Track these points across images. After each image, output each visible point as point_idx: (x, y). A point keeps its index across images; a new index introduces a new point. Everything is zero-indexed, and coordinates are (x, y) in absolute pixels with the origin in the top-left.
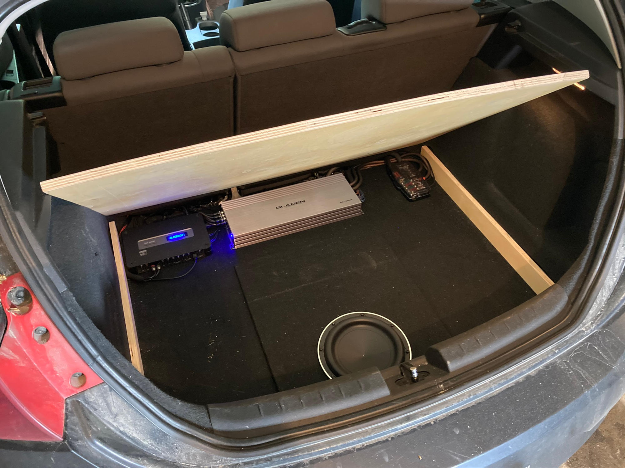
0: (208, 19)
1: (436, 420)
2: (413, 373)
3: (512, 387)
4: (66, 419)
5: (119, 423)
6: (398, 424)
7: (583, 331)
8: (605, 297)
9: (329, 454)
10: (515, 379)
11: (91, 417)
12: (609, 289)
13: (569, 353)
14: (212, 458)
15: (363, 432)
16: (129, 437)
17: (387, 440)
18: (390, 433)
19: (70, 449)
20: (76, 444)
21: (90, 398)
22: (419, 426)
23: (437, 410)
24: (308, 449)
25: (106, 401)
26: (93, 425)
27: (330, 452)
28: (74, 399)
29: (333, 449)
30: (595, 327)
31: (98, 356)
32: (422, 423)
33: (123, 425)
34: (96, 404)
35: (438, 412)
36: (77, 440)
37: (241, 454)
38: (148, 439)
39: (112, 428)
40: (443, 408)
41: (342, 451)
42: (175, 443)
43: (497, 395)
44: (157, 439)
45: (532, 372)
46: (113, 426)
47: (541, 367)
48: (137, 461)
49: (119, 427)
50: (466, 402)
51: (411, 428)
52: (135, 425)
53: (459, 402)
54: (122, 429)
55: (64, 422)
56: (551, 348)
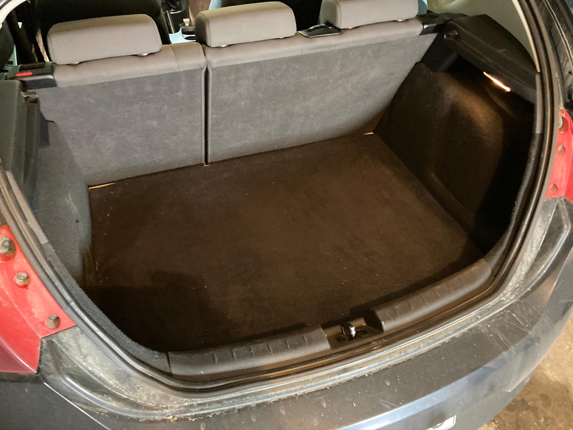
0: (190, 25)
1: (370, 372)
2: (352, 331)
3: (438, 347)
4: (41, 356)
5: (88, 363)
6: (336, 375)
7: (504, 301)
8: (523, 271)
9: (274, 399)
10: (442, 339)
11: (63, 356)
12: (528, 265)
13: (490, 319)
14: (170, 399)
15: (305, 381)
16: (96, 376)
17: (326, 389)
18: (329, 382)
19: (43, 381)
20: (48, 377)
21: (63, 339)
22: (355, 378)
23: (372, 364)
24: (255, 394)
25: (77, 342)
26: (64, 362)
27: (275, 398)
28: (49, 339)
29: (278, 395)
30: (514, 297)
31: (72, 301)
32: (357, 375)
33: (91, 365)
34: (68, 345)
35: (372, 366)
36: (49, 374)
37: (195, 395)
38: (113, 379)
39: (81, 367)
40: (376, 362)
41: (285, 396)
42: (137, 384)
43: (425, 353)
44: (122, 380)
45: (457, 335)
46: (83, 365)
47: (465, 330)
48: (102, 397)
49: (87, 367)
50: (397, 358)
51: (348, 379)
52: (102, 366)
53: (391, 357)
54: (90, 369)
55: (38, 357)
56: (474, 314)
